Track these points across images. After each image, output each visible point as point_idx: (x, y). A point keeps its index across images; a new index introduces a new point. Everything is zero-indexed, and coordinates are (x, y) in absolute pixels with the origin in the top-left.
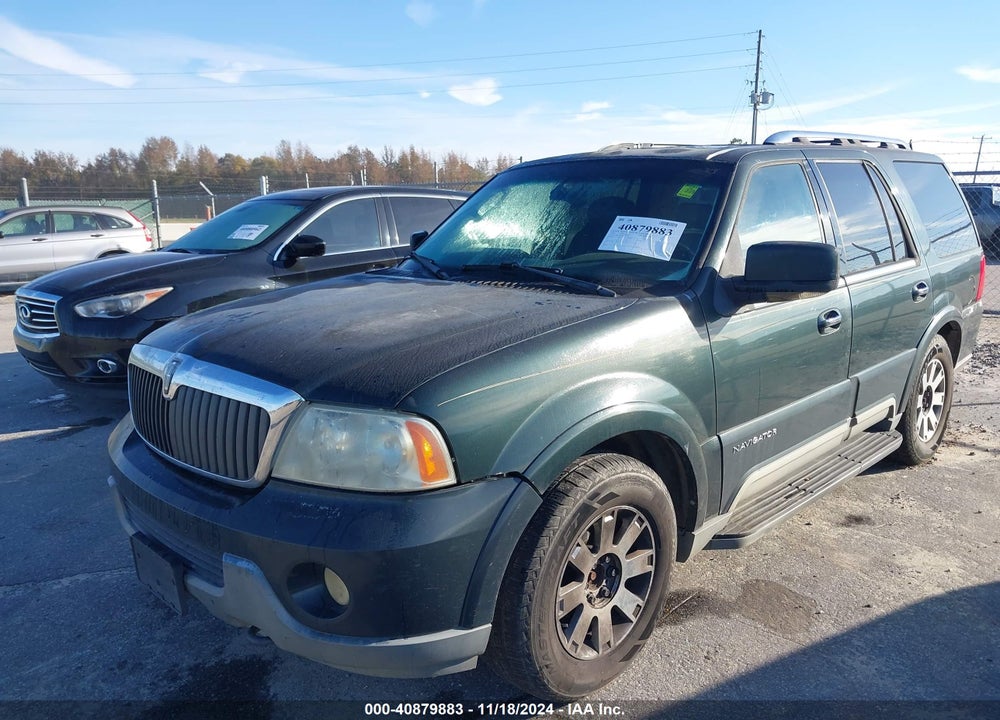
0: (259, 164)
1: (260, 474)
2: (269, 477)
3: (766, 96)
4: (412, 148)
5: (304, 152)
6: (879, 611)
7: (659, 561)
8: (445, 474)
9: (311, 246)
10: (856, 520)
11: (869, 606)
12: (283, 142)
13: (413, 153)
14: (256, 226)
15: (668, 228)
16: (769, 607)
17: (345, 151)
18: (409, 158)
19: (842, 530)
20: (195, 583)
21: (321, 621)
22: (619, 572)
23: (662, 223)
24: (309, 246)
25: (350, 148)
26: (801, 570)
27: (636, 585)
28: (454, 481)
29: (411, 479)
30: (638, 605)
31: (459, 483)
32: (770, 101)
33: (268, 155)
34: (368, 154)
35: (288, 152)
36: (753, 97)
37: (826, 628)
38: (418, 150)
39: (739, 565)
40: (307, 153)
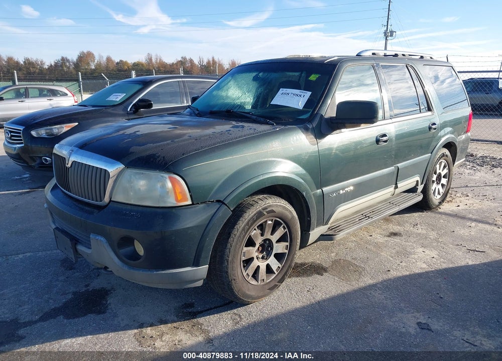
0: (137, 65)
1: (106, 199)
2: (110, 201)
3: (392, 32)
4: (213, 58)
5: (159, 60)
6: (394, 274)
7: (290, 248)
8: (186, 200)
10: (395, 234)
11: (389, 271)
12: (148, 54)
13: (213, 60)
14: (120, 94)
15: (303, 94)
16: (343, 271)
17: (180, 59)
18: (211, 63)
19: (387, 239)
20: (80, 248)
21: (132, 262)
22: (272, 249)
23: (301, 92)
24: (147, 103)
25: (182, 58)
26: (362, 254)
28: (191, 203)
29: (171, 202)
30: (279, 267)
31: (193, 204)
32: (394, 35)
33: (140, 61)
34: (191, 61)
35: (151, 59)
36: (385, 33)
38: (216, 59)
39: (333, 253)
40: (160, 60)
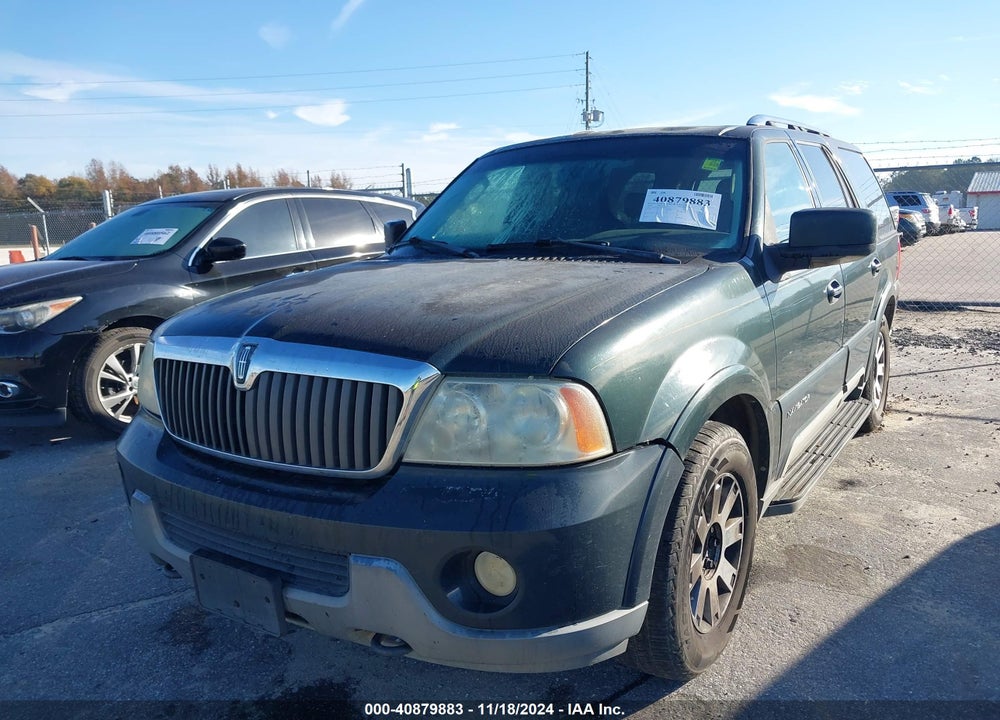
0: (68, 185)
1: (384, 464)
3: (596, 114)
4: (239, 167)
5: (118, 173)
6: (918, 561)
7: (745, 528)
8: (599, 444)
9: (230, 249)
10: (848, 484)
11: (907, 557)
12: (93, 160)
13: (240, 171)
14: (164, 230)
15: (705, 199)
16: (820, 568)
17: (166, 171)
18: (236, 177)
19: (843, 493)
22: (720, 542)
23: (697, 195)
24: (230, 248)
25: (171, 168)
26: (829, 533)
27: (732, 554)
28: (611, 451)
30: (734, 575)
31: (615, 452)
32: (600, 119)
33: (77, 176)
34: (191, 174)
35: (100, 172)
36: (585, 115)
37: (881, 582)
38: (246, 169)
39: (769, 534)
40: (122, 173)
